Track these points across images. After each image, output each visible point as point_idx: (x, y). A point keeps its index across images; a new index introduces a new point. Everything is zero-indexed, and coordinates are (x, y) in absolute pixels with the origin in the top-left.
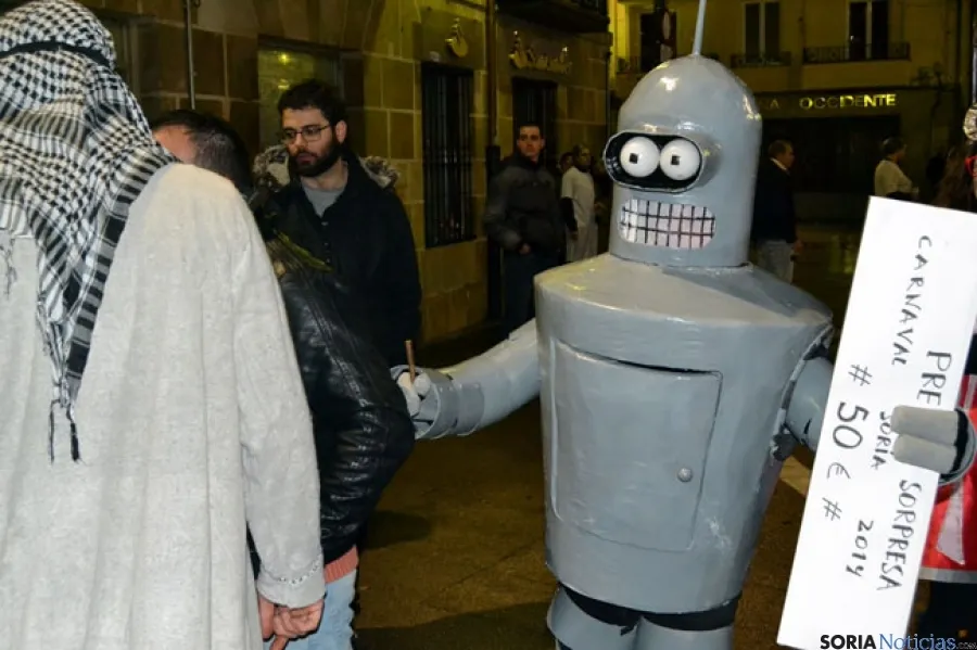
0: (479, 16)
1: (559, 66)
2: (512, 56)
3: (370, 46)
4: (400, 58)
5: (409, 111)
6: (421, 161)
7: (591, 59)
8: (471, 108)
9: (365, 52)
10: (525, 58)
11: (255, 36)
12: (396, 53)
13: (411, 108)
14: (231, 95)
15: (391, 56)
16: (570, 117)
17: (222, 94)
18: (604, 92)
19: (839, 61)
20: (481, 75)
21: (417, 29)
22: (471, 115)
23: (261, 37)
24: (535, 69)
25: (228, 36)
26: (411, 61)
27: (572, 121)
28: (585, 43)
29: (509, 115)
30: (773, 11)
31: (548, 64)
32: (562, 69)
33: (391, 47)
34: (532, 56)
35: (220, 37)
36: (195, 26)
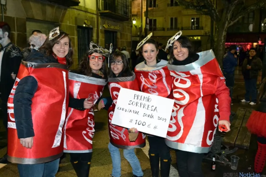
0: (95, 16)
1: (117, 28)
2: (104, 25)
3: (62, 21)
4: (71, 25)
5: (74, 37)
6: (77, 48)
7: (127, 27)
8: (92, 36)
9: (60, 23)
10: (107, 26)
11: (25, 18)
12: (70, 23)
13: (74, 36)
14: (18, 31)
15: (68, 24)
16: (121, 39)
17: (15, 31)
18: (130, 34)
19: (189, 30)
20: (95, 30)
21: (76, 18)
22: (92, 38)
23: (27, 18)
24: (110, 28)
25: (16, 18)
26: (74, 25)
27: (122, 40)
28: (125, 23)
29: (103, 38)
30: (176, 19)
31: (114, 27)
32: (118, 29)
33: (68, 22)
34: (109, 25)
35: (14, 18)
36: (5, 15)
